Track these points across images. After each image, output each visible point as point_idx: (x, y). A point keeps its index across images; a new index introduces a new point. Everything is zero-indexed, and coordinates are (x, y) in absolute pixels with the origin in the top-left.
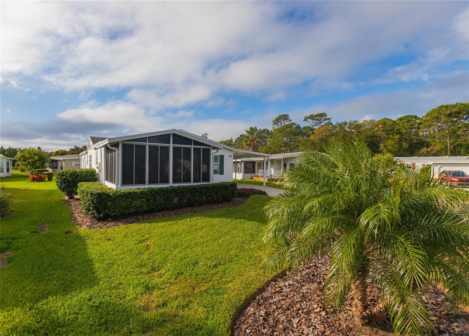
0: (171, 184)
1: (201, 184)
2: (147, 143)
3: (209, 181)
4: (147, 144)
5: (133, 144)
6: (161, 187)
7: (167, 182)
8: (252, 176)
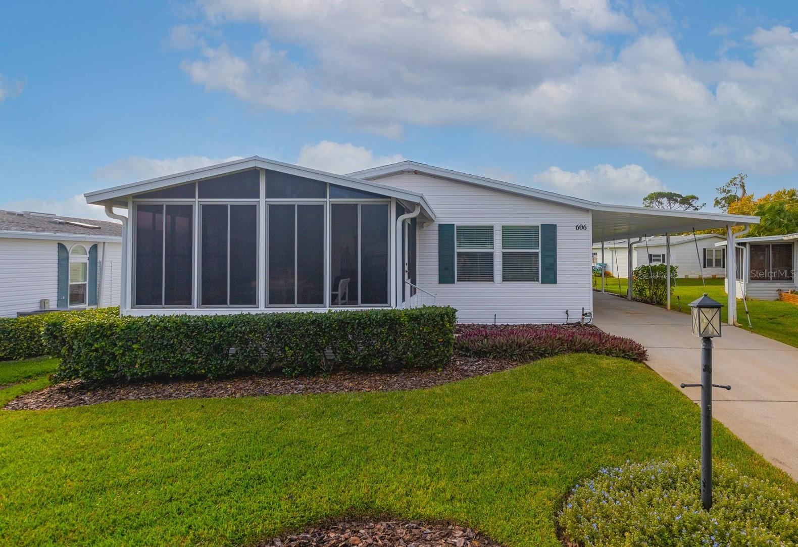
0: (262, 308)
1: (359, 309)
2: (197, 199)
3: (386, 302)
4: (197, 203)
5: (162, 203)
6: (213, 314)
7: (251, 300)
8: (779, 290)
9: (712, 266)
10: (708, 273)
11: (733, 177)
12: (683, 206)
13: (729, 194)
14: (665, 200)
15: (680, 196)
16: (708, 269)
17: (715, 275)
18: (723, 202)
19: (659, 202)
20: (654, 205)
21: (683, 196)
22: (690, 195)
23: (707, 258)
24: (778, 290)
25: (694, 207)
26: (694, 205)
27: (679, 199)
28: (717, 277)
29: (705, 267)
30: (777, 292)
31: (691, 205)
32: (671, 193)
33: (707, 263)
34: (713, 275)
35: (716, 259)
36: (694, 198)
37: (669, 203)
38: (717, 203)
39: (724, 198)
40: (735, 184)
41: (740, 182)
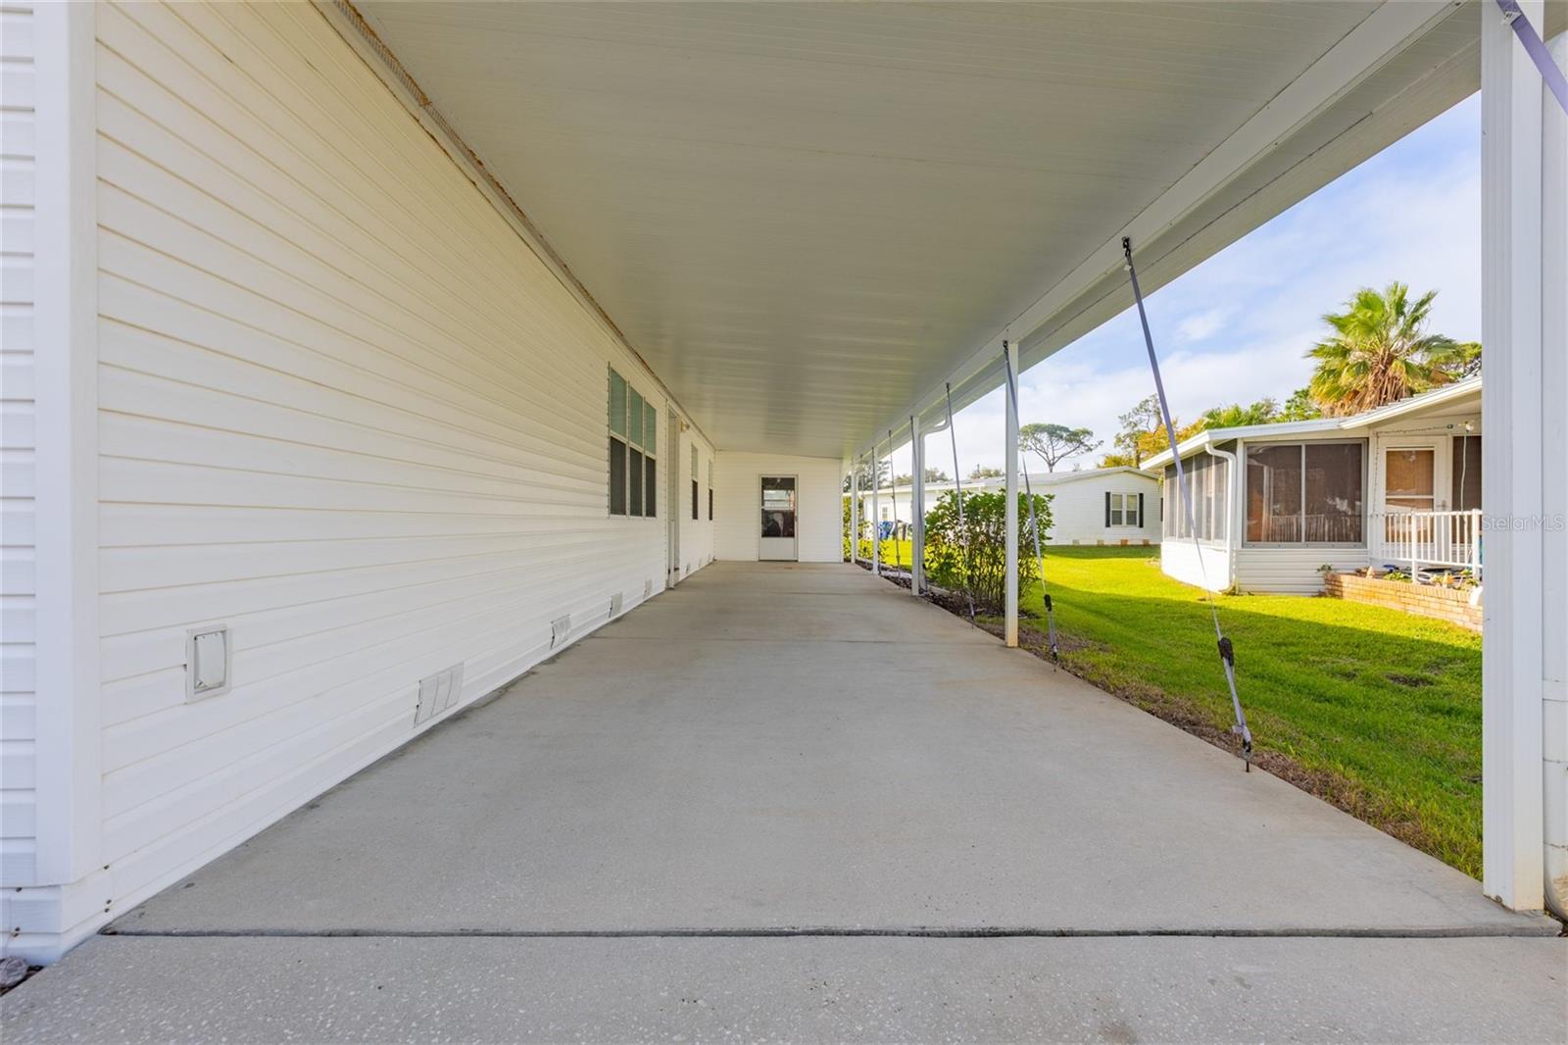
8: (1326, 568)
9: (1121, 523)
10: (1114, 535)
11: (1144, 400)
12: (1069, 444)
13: (1136, 429)
14: (1044, 437)
15: (1066, 430)
16: (1114, 528)
17: (1126, 541)
18: (1128, 440)
19: (1036, 439)
20: (1029, 443)
21: (1071, 429)
22: (1081, 428)
23: (1112, 509)
24: (1323, 568)
25: (1086, 446)
26: (1086, 443)
27: (1065, 435)
28: (1129, 543)
29: (1108, 525)
30: (1321, 573)
31: (1082, 443)
32: (1053, 426)
33: (1112, 518)
34: (1122, 541)
35: (1128, 512)
36: (1086, 433)
37: (1051, 439)
38: (1119, 441)
39: (1128, 435)
40: (1146, 410)
41: (1155, 406)
